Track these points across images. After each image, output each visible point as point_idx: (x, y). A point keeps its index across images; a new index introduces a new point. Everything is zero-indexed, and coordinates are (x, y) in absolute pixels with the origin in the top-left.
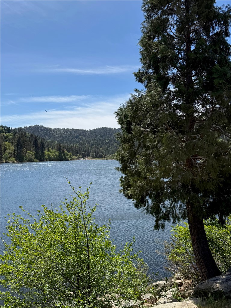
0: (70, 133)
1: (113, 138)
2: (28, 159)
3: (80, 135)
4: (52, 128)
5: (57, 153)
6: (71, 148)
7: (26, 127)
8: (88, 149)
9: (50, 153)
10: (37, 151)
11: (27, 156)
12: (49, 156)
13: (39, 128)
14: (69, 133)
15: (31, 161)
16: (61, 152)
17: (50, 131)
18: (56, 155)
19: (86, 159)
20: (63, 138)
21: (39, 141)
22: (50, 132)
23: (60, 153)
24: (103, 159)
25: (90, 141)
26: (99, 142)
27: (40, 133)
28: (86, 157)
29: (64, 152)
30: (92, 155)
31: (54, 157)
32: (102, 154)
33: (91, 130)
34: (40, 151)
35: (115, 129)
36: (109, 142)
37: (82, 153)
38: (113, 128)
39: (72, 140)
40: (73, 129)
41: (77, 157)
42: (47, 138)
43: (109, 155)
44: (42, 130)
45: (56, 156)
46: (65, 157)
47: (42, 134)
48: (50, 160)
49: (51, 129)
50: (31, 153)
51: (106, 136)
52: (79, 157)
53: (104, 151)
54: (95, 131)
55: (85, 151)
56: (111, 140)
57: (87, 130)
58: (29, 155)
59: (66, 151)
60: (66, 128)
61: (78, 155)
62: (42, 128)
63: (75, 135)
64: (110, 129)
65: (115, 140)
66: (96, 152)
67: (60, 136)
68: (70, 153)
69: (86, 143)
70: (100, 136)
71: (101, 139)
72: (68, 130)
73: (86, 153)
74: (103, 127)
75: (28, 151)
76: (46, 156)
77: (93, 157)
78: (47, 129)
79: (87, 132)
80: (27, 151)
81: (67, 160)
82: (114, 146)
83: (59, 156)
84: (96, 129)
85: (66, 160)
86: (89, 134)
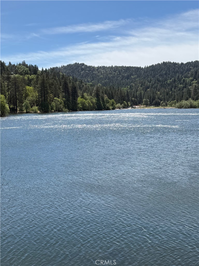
0: (119, 72)
1: (178, 76)
2: (55, 108)
3: (132, 74)
4: (96, 66)
5: (94, 100)
6: (115, 93)
7: (64, 66)
8: (141, 93)
9: (84, 100)
10: (67, 97)
11: (53, 104)
12: (83, 104)
13: (79, 66)
14: (117, 72)
15: (59, 110)
16: (99, 98)
17: (93, 70)
18: (92, 102)
19: (135, 108)
20: (109, 79)
21: (70, 85)
22: (92, 72)
23: (98, 100)
24: (160, 107)
25: (145, 83)
26: (158, 83)
27: (80, 74)
28: (137, 105)
29: (103, 99)
30: (145, 101)
31: (90, 105)
32: (160, 101)
33: (147, 67)
34: (71, 98)
35: (182, 64)
36: (171, 83)
37: (132, 100)
38: (180, 63)
39: (121, 82)
40: (122, 67)
41: (123, 105)
42: (89, 80)
43: (169, 101)
44: (82, 69)
45: (92, 105)
46: (104, 105)
47: (83, 75)
48: (85, 109)
49: (94, 67)
50: (59, 100)
51: (169, 74)
52: (125, 105)
53: (162, 96)
54: (153, 68)
55: (136, 97)
56: (175, 79)
57: (142, 67)
58: (56, 103)
59: (106, 97)
60: (114, 66)
61: (124, 103)
62: (83, 67)
63: (126, 75)
64: (175, 64)
65: (180, 81)
66: (151, 99)
67: (105, 77)
68: (113, 100)
69: (138, 86)
70: (160, 76)
71: (161, 79)
72: (116, 69)
73: (137, 99)
74: (165, 61)
75: (55, 98)
76: (79, 104)
77: (147, 105)
78: (90, 67)
79: (142, 70)
80: (53, 98)
81: (108, 109)
82: (179, 88)
83: (97, 103)
84: (154, 65)
85: (106, 110)
86: (144, 73)
